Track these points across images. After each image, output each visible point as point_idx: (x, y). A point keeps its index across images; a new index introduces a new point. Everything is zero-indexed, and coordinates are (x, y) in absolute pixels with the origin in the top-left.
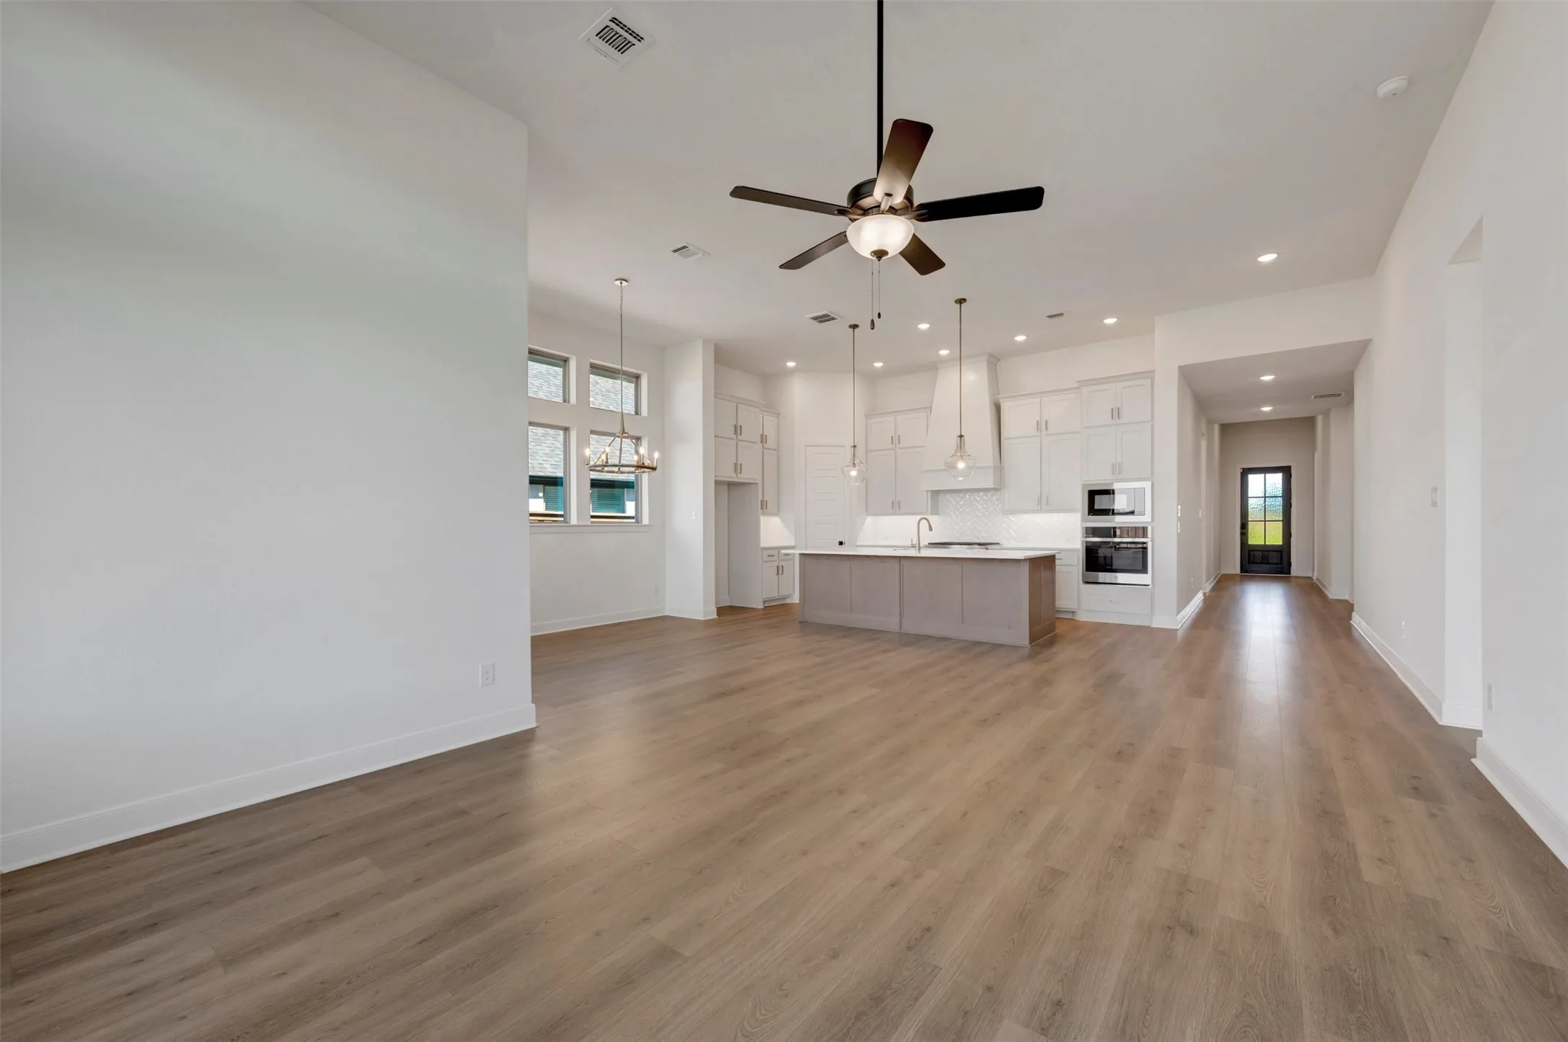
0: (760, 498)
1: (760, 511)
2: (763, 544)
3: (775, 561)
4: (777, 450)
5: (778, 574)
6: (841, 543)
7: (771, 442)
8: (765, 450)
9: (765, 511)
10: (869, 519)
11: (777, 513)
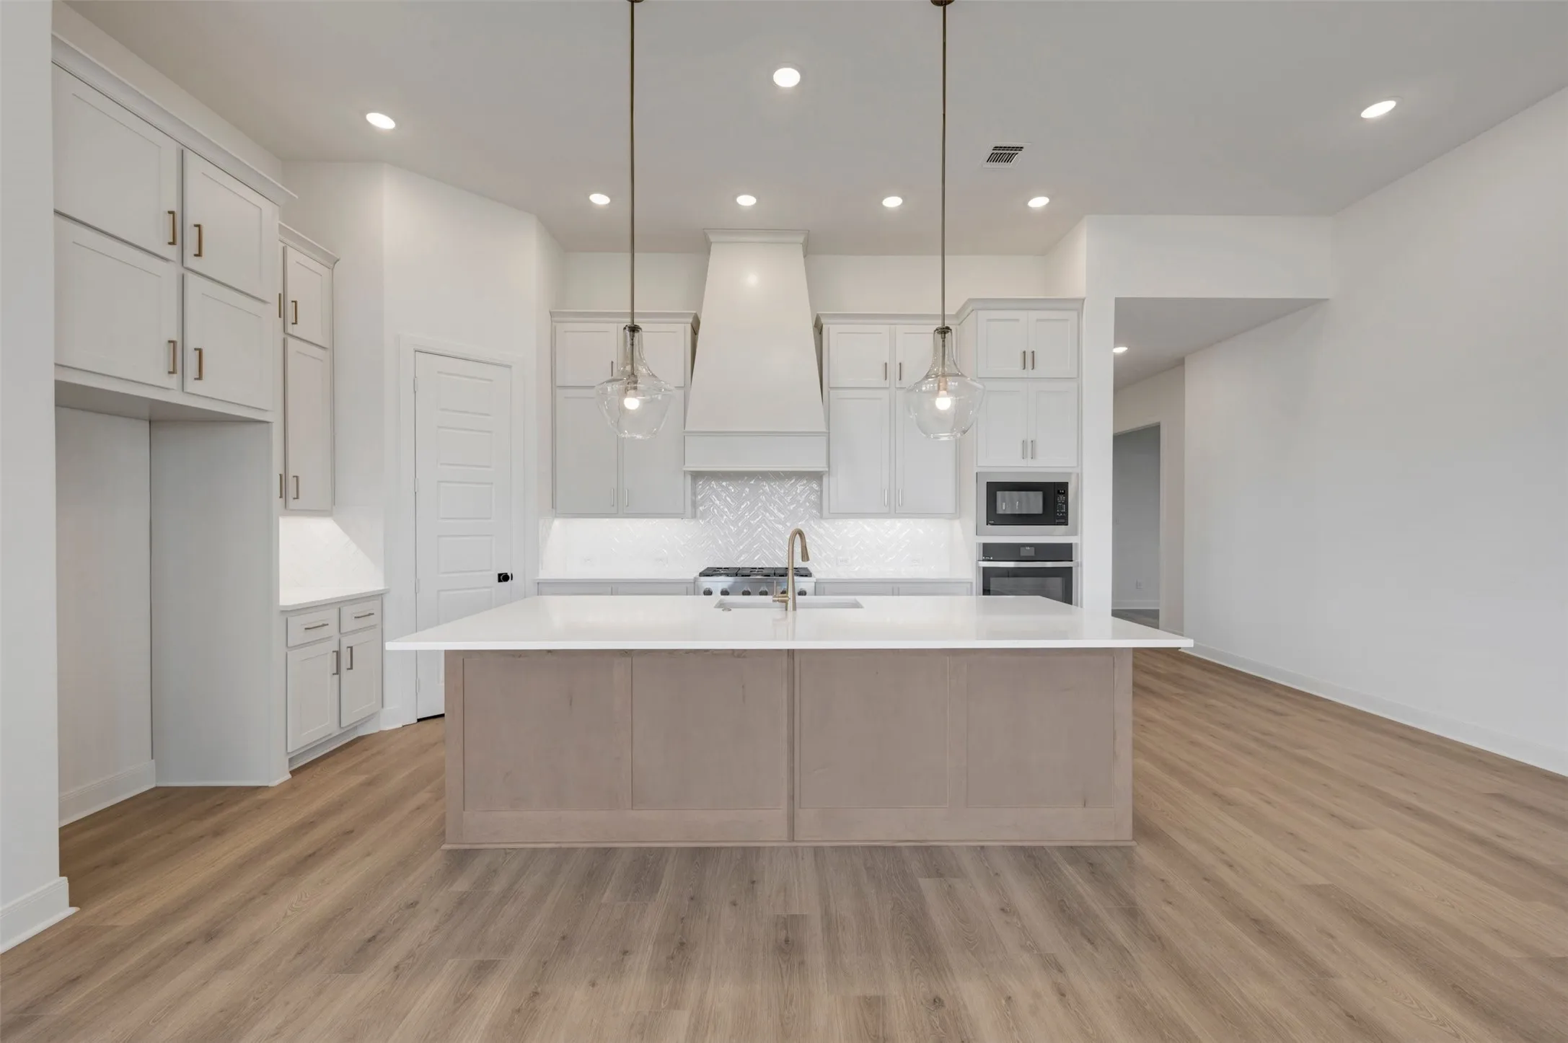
0: (277, 469)
1: (277, 502)
2: (289, 596)
3: (329, 638)
4: (330, 348)
5: (338, 672)
6: (504, 578)
7: (311, 325)
8: (290, 341)
9: (292, 504)
10: (557, 523)
11: (329, 507)
